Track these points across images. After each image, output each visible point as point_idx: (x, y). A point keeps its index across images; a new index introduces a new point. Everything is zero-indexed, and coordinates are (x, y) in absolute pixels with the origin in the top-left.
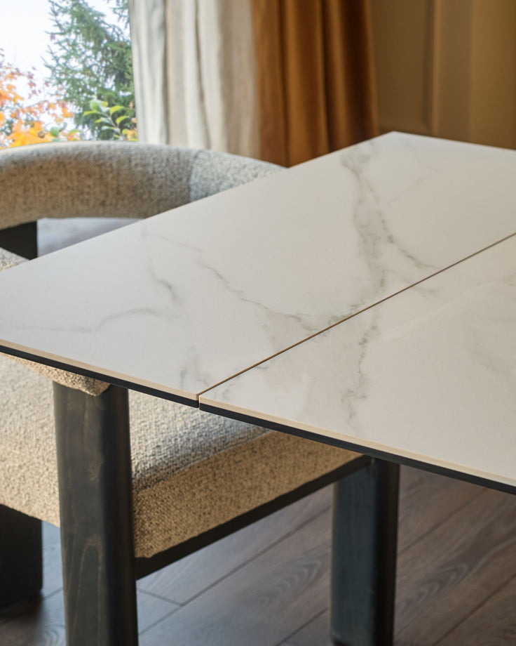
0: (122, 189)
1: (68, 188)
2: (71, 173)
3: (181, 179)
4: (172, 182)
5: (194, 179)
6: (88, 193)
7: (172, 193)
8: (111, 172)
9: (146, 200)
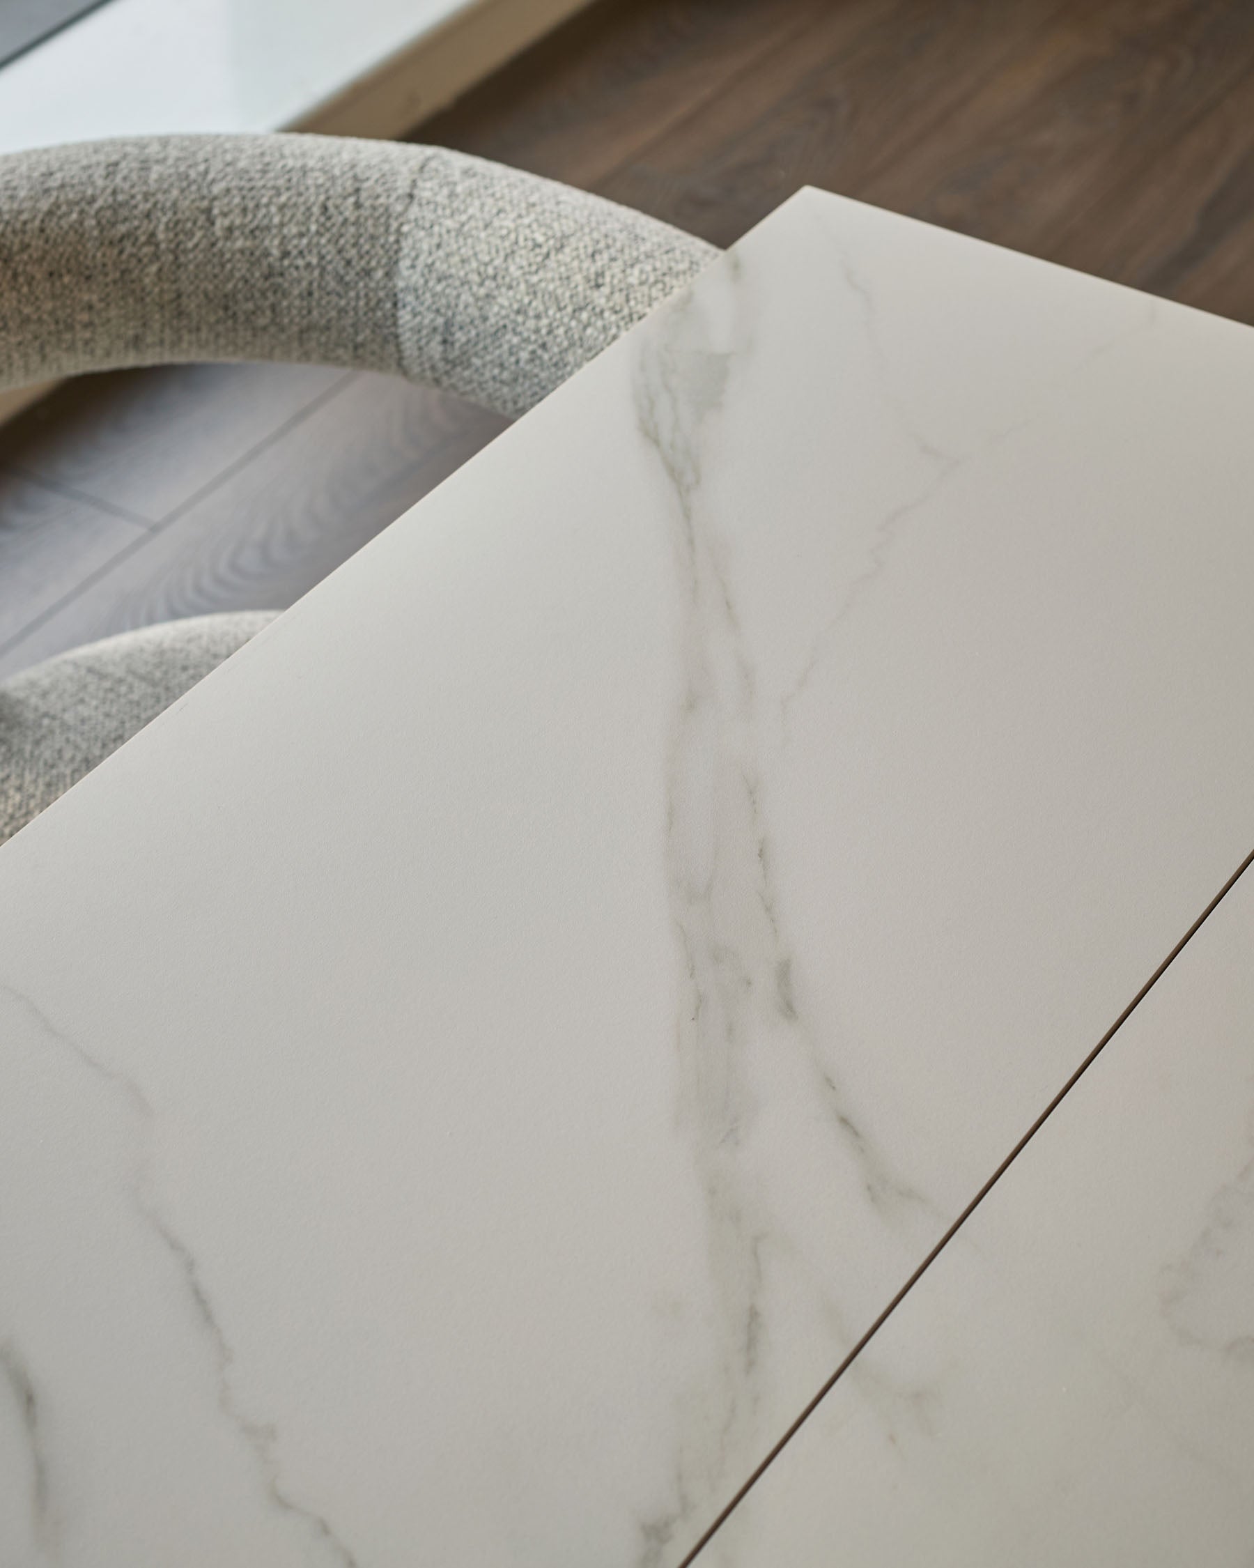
0: (191, 305)
1: (26, 320)
2: (30, 280)
3: (368, 273)
4: (340, 279)
5: (407, 276)
6: (88, 325)
7: (342, 311)
8: (156, 256)
9: (265, 329)
